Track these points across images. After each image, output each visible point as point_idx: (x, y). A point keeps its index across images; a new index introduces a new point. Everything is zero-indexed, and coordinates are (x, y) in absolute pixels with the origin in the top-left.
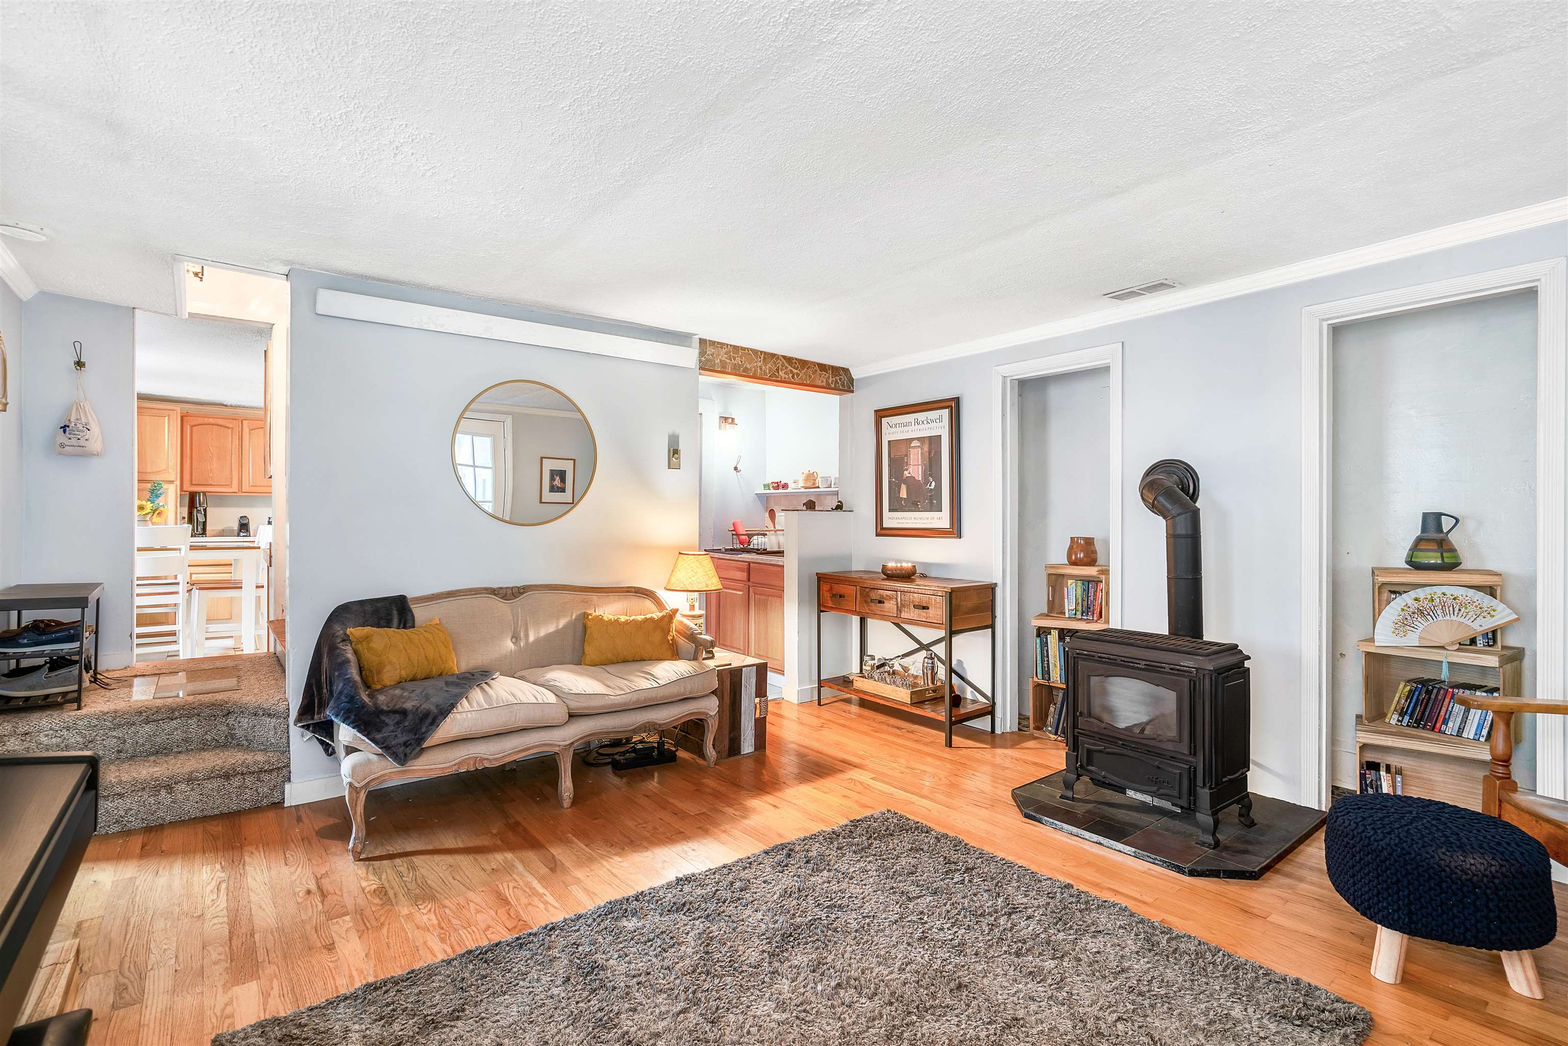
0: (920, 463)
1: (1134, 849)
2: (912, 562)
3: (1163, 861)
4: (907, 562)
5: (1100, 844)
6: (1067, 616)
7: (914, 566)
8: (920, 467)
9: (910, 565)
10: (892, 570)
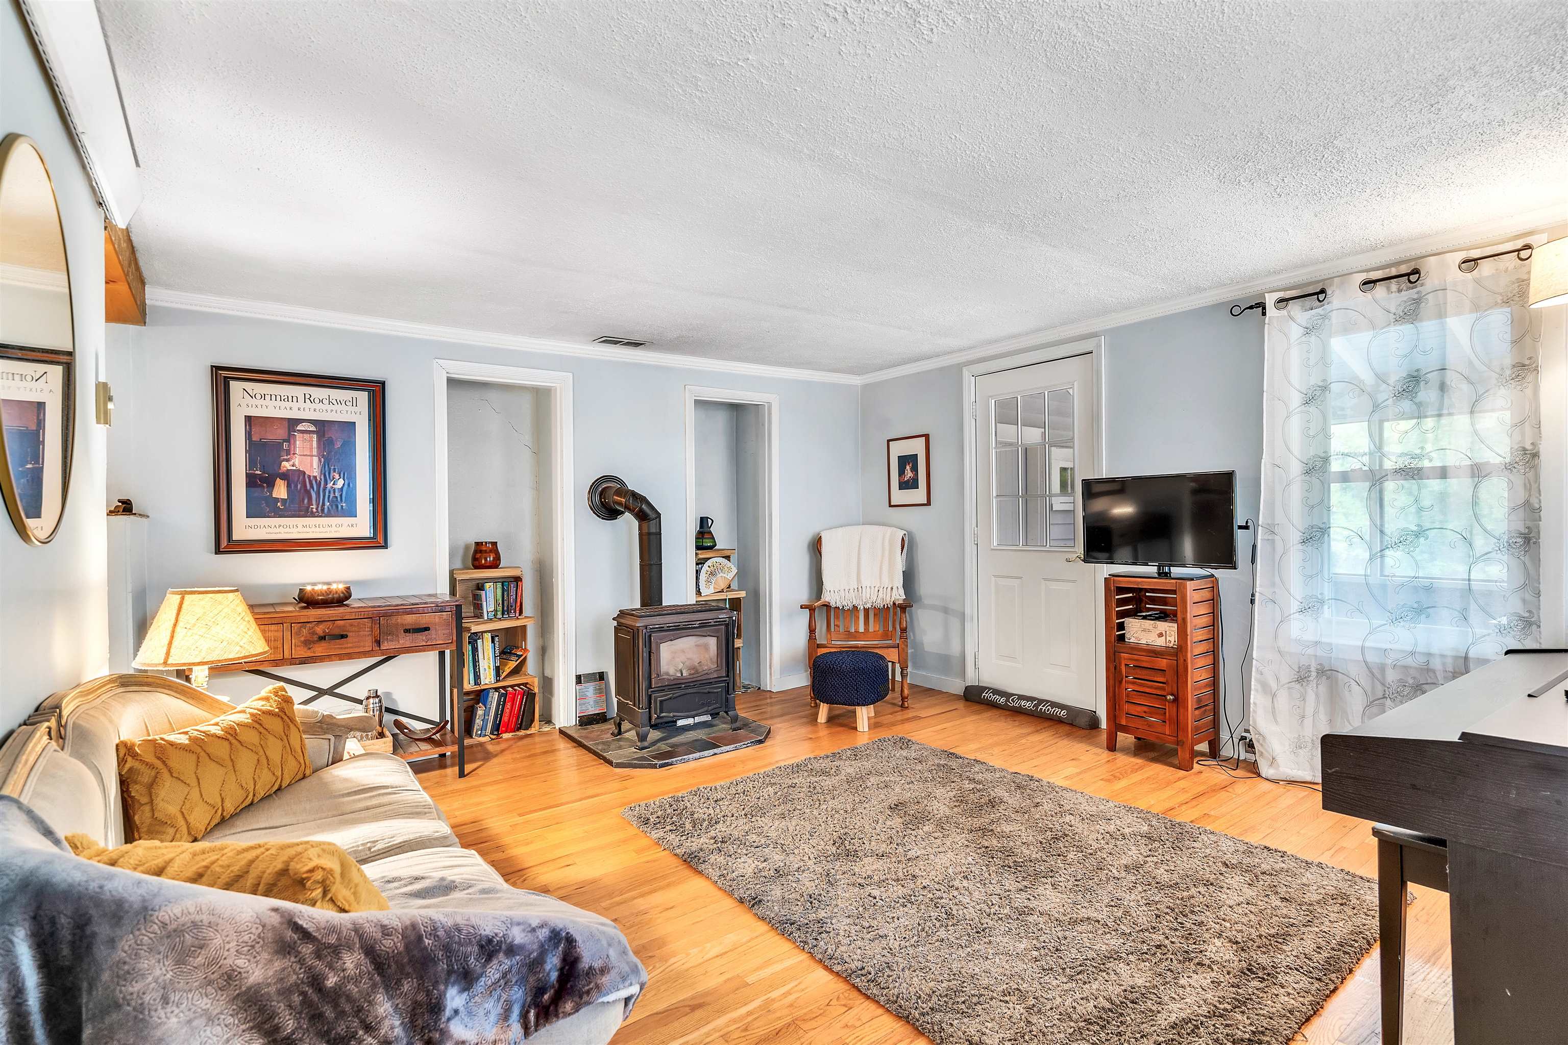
0: (315, 452)
1: (733, 746)
2: (345, 582)
3: (751, 743)
4: (338, 582)
5: (715, 754)
6: (486, 618)
7: (348, 588)
8: (315, 460)
9: (341, 587)
10: (323, 595)
